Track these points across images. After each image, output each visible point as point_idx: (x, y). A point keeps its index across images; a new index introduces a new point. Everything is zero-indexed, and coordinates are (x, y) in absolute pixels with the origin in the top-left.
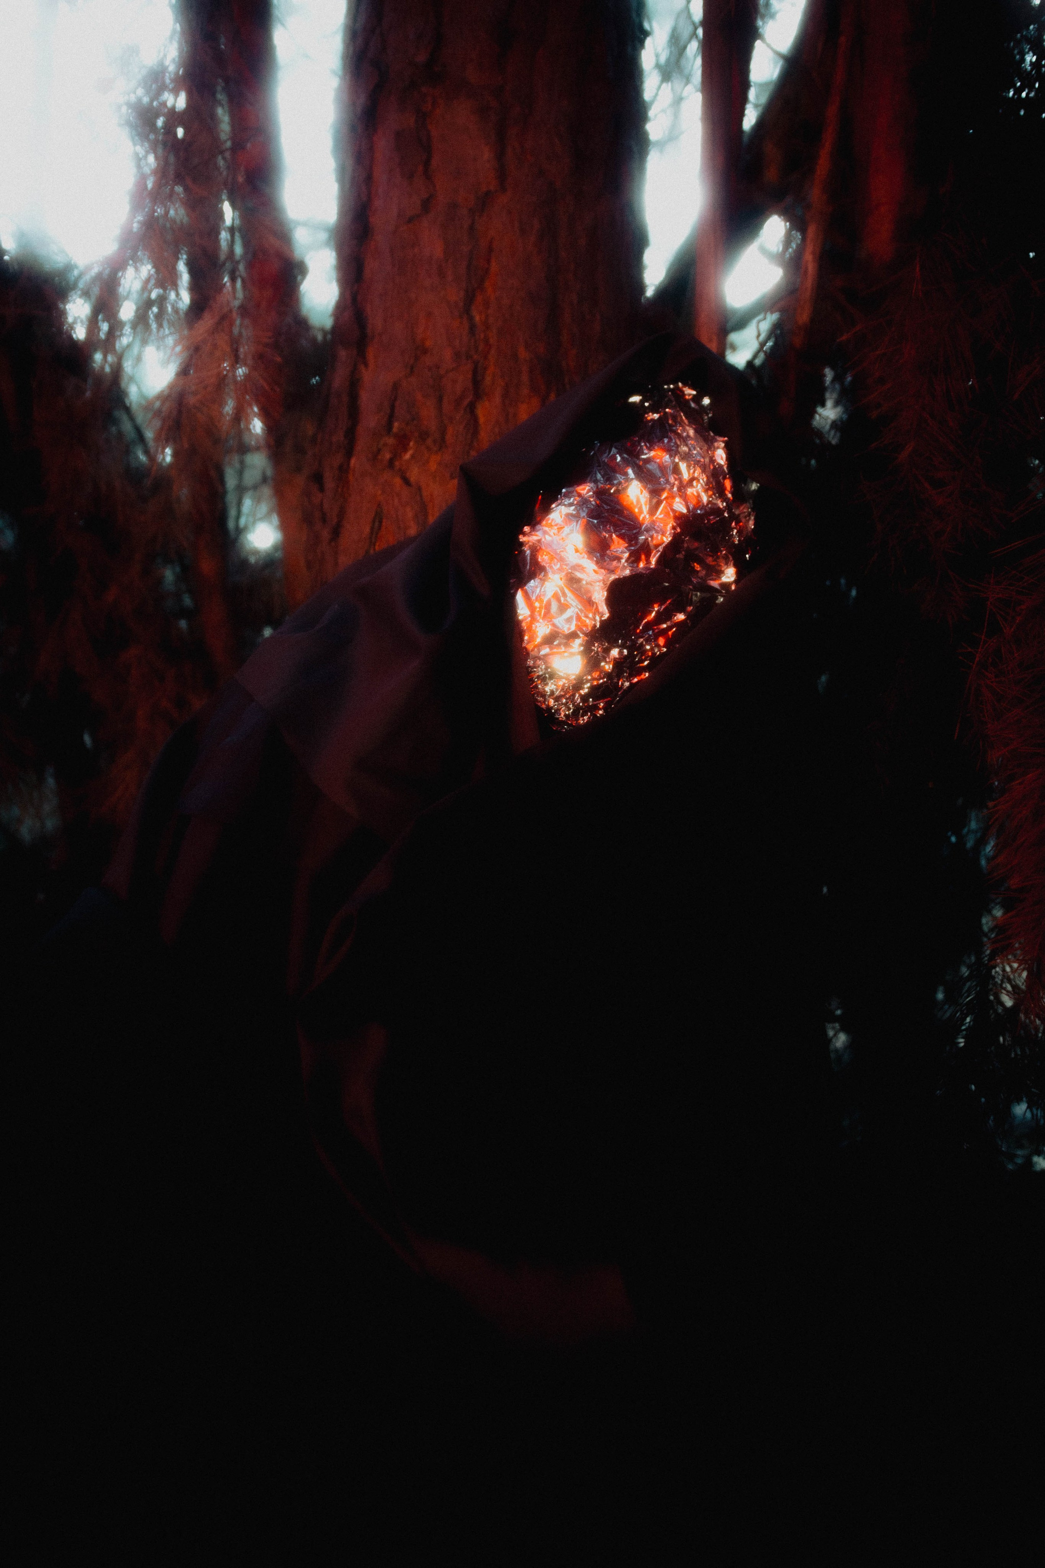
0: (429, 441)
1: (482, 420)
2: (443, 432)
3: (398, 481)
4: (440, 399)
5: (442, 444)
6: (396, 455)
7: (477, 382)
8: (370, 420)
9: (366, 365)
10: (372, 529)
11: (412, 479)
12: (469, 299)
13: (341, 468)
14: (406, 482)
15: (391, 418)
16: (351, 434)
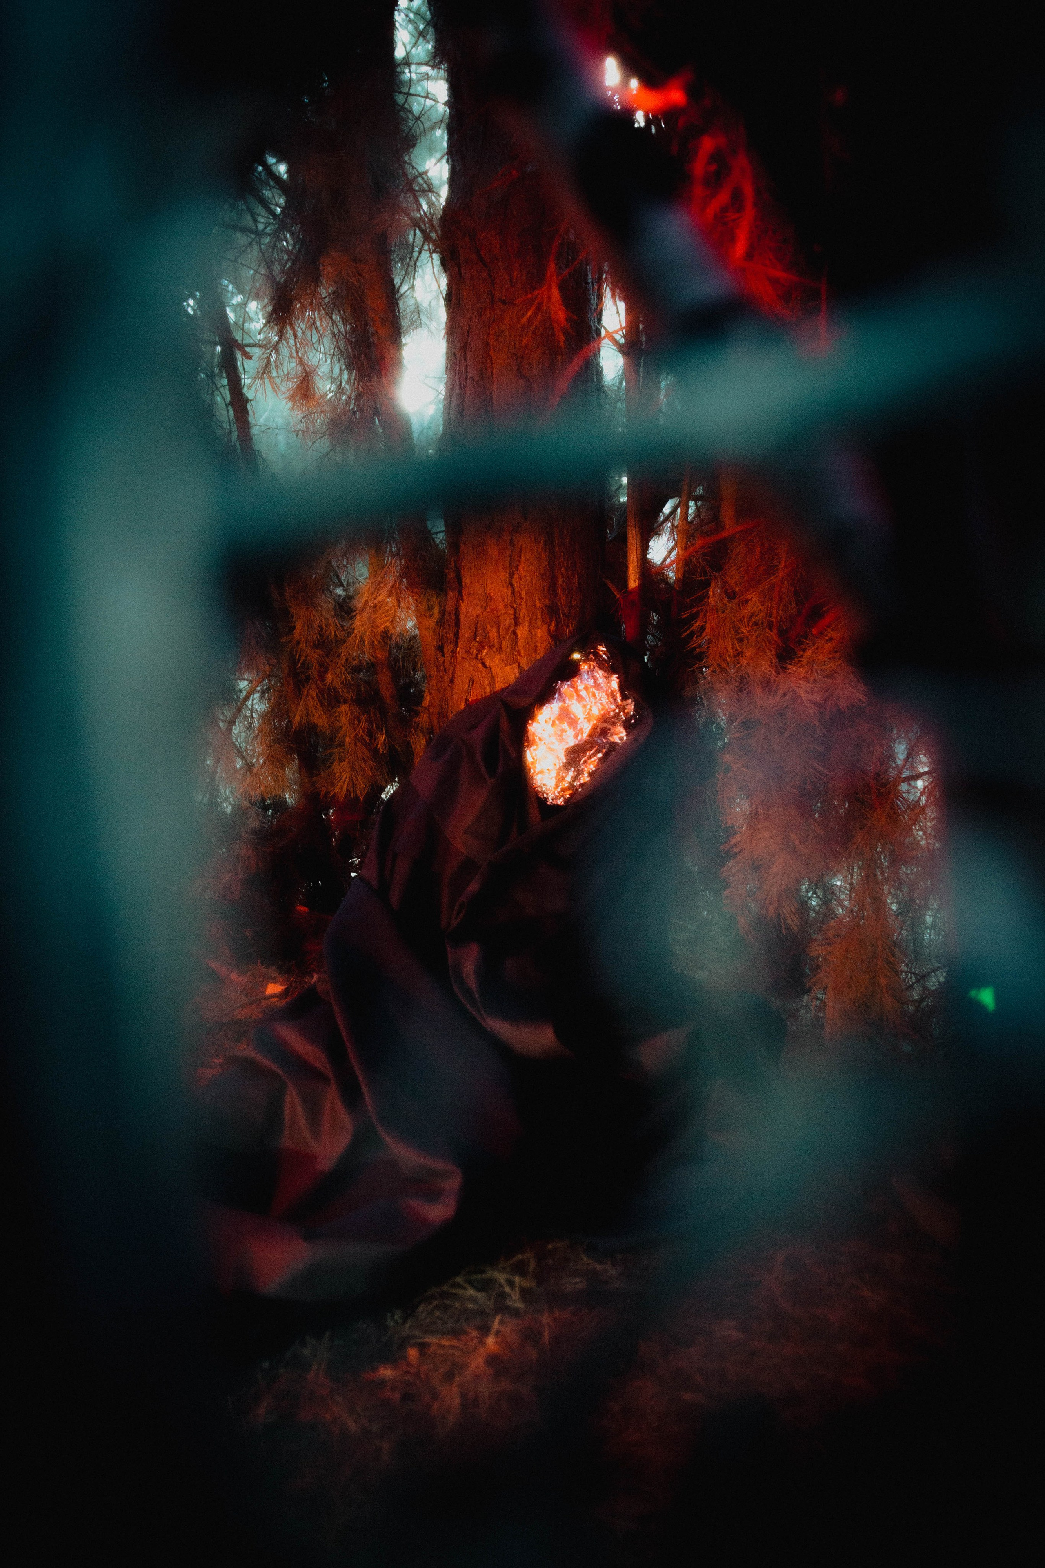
0: (494, 649)
1: (519, 636)
2: (501, 644)
3: (480, 665)
4: (498, 628)
5: (500, 650)
6: (479, 651)
7: (516, 619)
8: (466, 633)
9: (463, 600)
10: (469, 685)
11: (487, 664)
12: (511, 575)
13: (452, 651)
14: (484, 665)
15: (476, 635)
16: (457, 635)
